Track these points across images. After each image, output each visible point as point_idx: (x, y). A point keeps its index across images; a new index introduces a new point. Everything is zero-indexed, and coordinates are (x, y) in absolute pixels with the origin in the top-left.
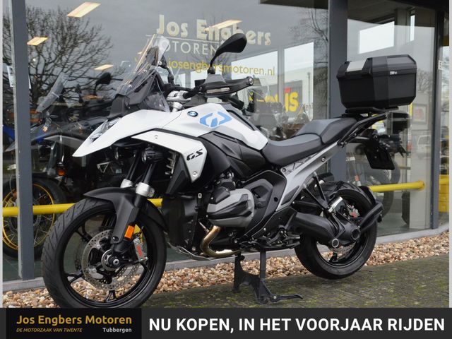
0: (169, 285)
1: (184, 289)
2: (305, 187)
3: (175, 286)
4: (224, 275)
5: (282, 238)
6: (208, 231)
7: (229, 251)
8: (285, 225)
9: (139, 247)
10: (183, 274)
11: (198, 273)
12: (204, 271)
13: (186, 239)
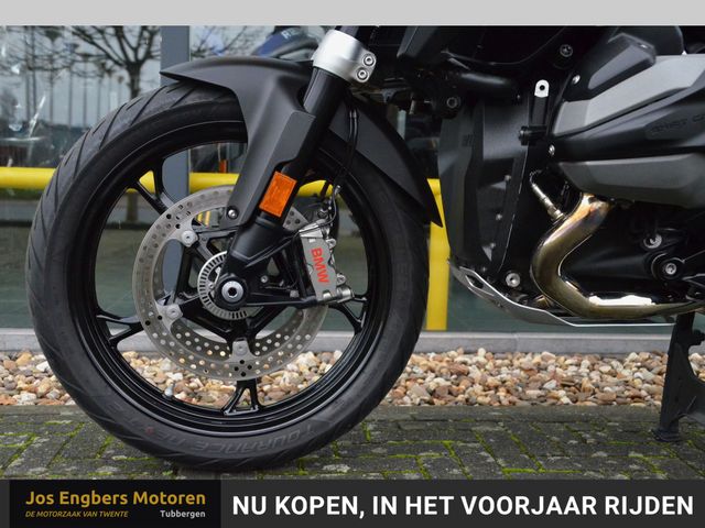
0: (487, 388)
1: (520, 403)
3: (502, 393)
4: (644, 381)
6: (558, 213)
7: (644, 302)
9: (317, 252)
10: (534, 365)
11: (574, 368)
12: (593, 365)
13: (488, 244)
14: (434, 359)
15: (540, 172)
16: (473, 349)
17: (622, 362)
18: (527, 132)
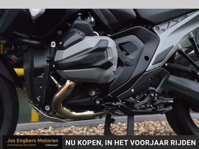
2: (180, 47)
5: (152, 101)
8: (156, 88)
10: (68, 131)
11: (81, 131)
12: (88, 129)
13: (38, 96)
14: (33, 132)
15: (53, 72)
16: (47, 127)
17: (97, 127)
18: (48, 59)
